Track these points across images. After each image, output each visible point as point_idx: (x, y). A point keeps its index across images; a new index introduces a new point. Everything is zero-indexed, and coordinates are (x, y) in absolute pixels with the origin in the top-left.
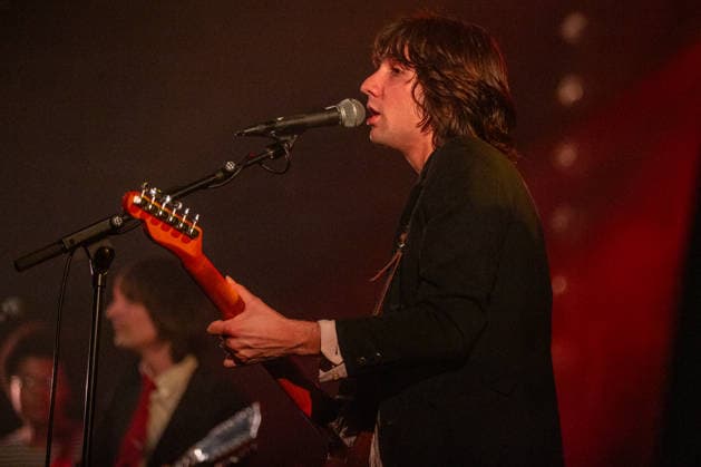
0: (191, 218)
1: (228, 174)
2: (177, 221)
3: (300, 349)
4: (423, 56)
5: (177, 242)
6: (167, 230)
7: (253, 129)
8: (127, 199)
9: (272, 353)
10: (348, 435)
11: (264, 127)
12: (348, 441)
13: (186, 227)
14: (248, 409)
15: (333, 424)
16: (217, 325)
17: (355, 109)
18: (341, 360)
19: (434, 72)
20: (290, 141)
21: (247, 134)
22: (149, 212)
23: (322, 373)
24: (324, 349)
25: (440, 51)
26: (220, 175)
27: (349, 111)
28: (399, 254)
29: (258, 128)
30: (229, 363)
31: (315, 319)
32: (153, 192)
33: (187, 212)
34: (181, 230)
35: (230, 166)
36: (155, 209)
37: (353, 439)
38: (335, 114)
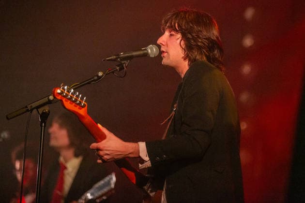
0: (82, 99)
1: (99, 78)
2: (76, 100)
3: (130, 155)
4: (184, 27)
5: (76, 109)
6: (72, 104)
7: (110, 58)
8: (54, 91)
9: (118, 157)
10: (151, 192)
11: (115, 57)
12: (152, 194)
13: (80, 102)
14: (110, 176)
15: (145, 187)
16: (94, 145)
17: (154, 49)
18: (149, 159)
19: (189, 35)
20: (126, 63)
21: (108, 60)
22: (64, 96)
23: (140, 165)
24: (141, 155)
25: (191, 25)
26: (96, 78)
27: (152, 50)
28: (173, 113)
29: (112, 58)
30: (99, 161)
31: (137, 142)
32: (66, 87)
33: (80, 96)
34: (78, 104)
35: (100, 74)
36: (67, 95)
37: (154, 193)
38: (146, 51)
